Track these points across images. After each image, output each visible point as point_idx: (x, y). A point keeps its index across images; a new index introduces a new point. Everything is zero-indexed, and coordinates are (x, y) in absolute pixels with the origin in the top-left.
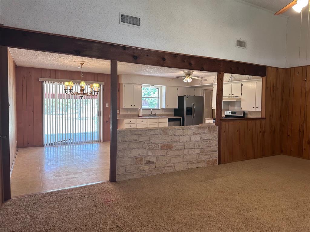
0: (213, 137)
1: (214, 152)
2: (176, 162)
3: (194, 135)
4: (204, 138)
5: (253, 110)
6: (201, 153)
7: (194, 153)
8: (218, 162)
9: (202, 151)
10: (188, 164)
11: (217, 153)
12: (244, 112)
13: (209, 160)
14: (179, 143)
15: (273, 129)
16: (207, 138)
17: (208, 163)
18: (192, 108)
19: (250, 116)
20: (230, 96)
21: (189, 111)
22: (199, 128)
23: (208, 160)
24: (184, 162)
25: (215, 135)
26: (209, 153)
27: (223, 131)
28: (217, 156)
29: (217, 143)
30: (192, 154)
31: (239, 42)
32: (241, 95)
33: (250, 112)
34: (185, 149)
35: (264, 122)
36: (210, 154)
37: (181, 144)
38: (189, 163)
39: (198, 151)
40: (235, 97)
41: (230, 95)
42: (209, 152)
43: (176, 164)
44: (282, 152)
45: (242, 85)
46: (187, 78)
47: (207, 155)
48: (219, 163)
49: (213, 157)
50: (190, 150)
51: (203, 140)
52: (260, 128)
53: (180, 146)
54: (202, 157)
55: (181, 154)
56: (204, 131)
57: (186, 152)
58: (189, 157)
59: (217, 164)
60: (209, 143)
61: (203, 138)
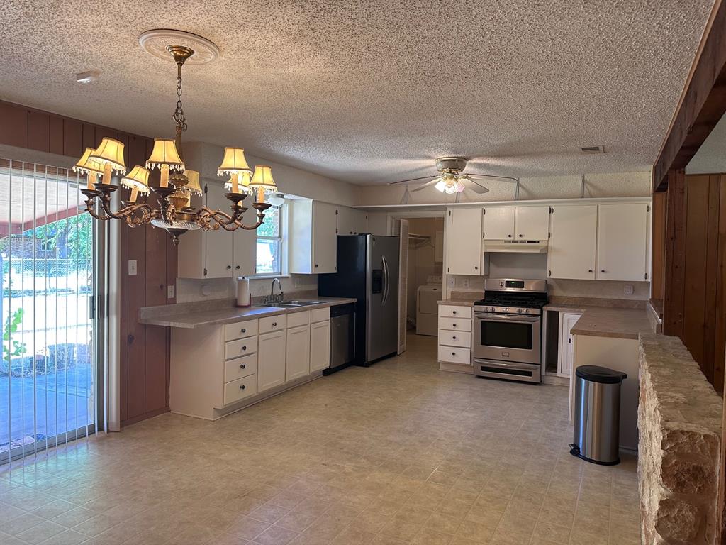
5: (591, 277)
12: (546, 282)
18: (381, 272)
19: (560, 293)
20: (512, 239)
32: (549, 237)
40: (528, 242)
41: (510, 236)
45: (551, 211)
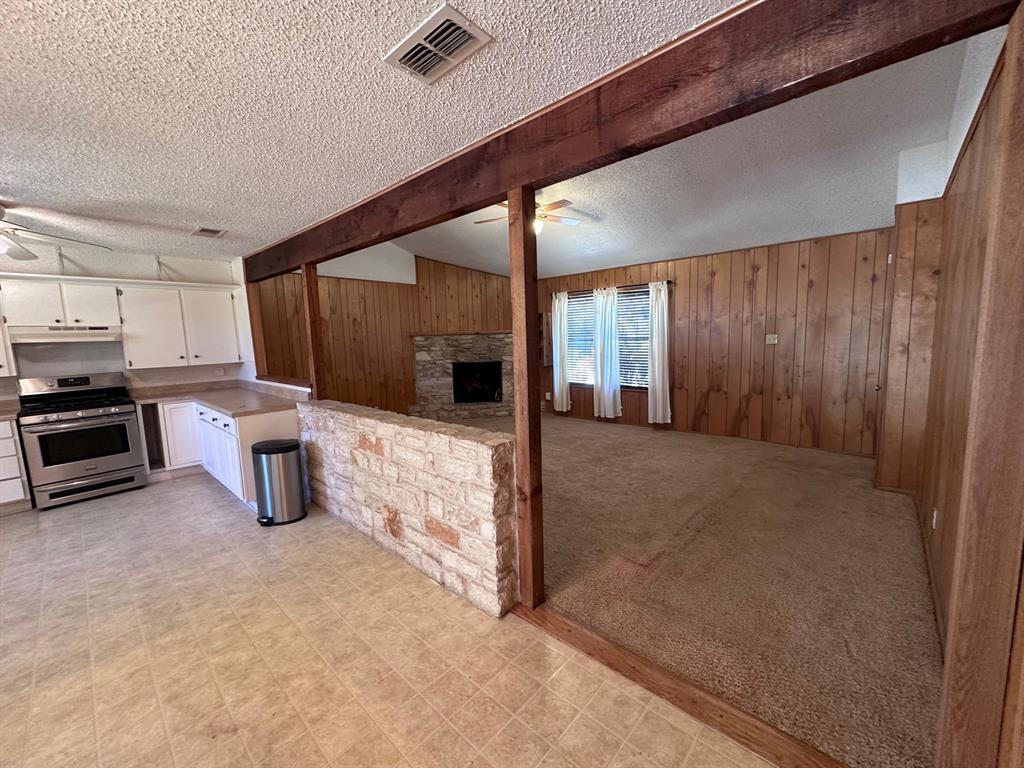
20: (61, 325)
32: (122, 322)
40: (91, 328)
41: (58, 321)
45: (119, 292)
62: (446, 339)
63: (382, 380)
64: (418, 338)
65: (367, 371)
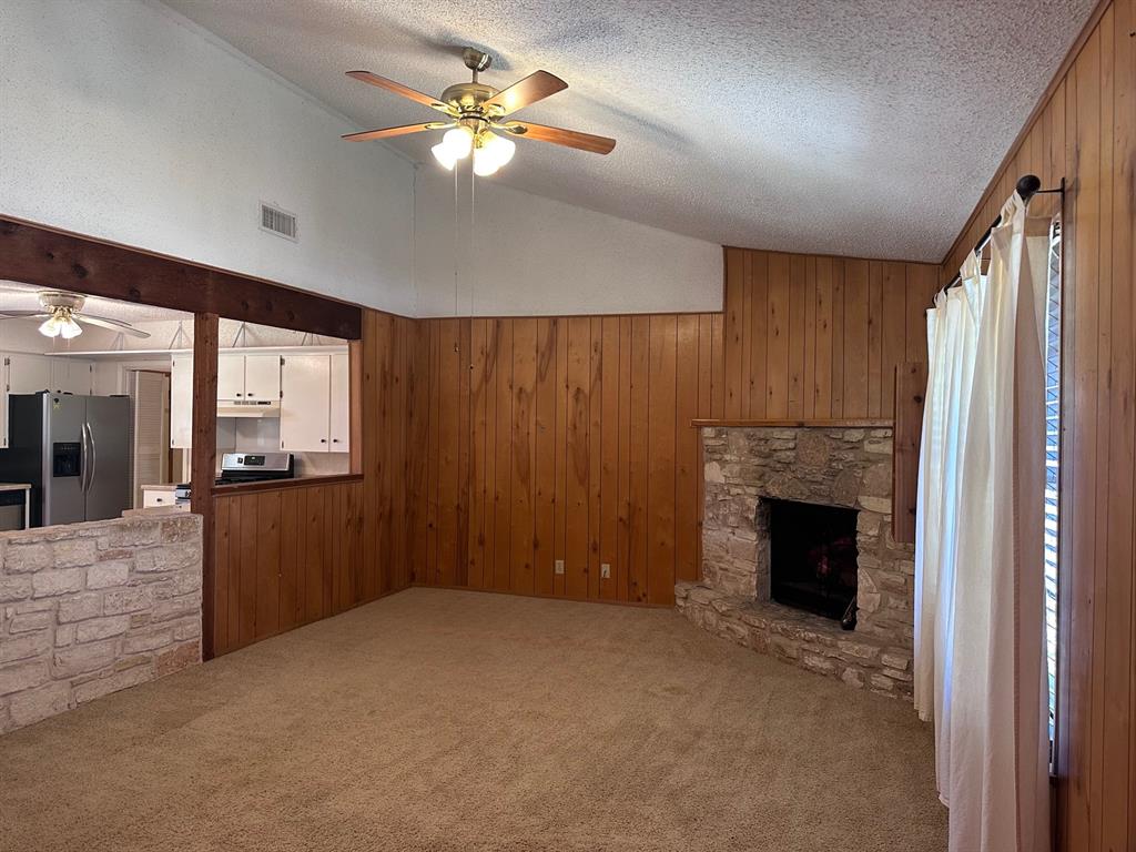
0: (183, 561)
1: (186, 617)
2: (16, 689)
3: (101, 559)
4: (145, 569)
6: (132, 628)
7: (102, 635)
8: (201, 653)
9: (139, 621)
10: (73, 685)
11: (199, 617)
12: (292, 456)
13: (166, 650)
14: (28, 605)
15: (388, 507)
16: (160, 565)
17: (163, 663)
18: (78, 446)
19: (312, 471)
20: (241, 399)
21: (68, 459)
22: (123, 528)
23: (161, 652)
24: (56, 679)
25: (190, 551)
26: (166, 625)
27: (219, 534)
28: (200, 632)
29: (199, 579)
30: (96, 640)
31: (271, 213)
32: (281, 396)
33: (314, 457)
34: (59, 624)
35: (358, 487)
36: (169, 628)
37: (39, 606)
38: (81, 679)
39: (119, 625)
40: (260, 403)
41: (239, 395)
42: (168, 620)
43: (15, 698)
44: (413, 579)
45: (282, 362)
46: (58, 318)
47: (157, 632)
48: (208, 655)
49: (185, 637)
50: (81, 625)
51: (139, 578)
52: (349, 508)
53: (36, 617)
54: (138, 645)
55: (39, 651)
56: (144, 541)
57: (65, 635)
58: (78, 657)
59: (201, 660)
60: (166, 586)
61: (140, 569)
62: (749, 437)
63: (623, 513)
64: (708, 432)
65: (595, 491)
